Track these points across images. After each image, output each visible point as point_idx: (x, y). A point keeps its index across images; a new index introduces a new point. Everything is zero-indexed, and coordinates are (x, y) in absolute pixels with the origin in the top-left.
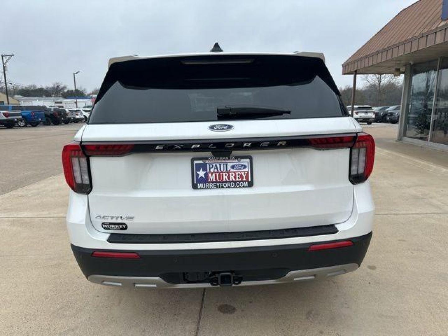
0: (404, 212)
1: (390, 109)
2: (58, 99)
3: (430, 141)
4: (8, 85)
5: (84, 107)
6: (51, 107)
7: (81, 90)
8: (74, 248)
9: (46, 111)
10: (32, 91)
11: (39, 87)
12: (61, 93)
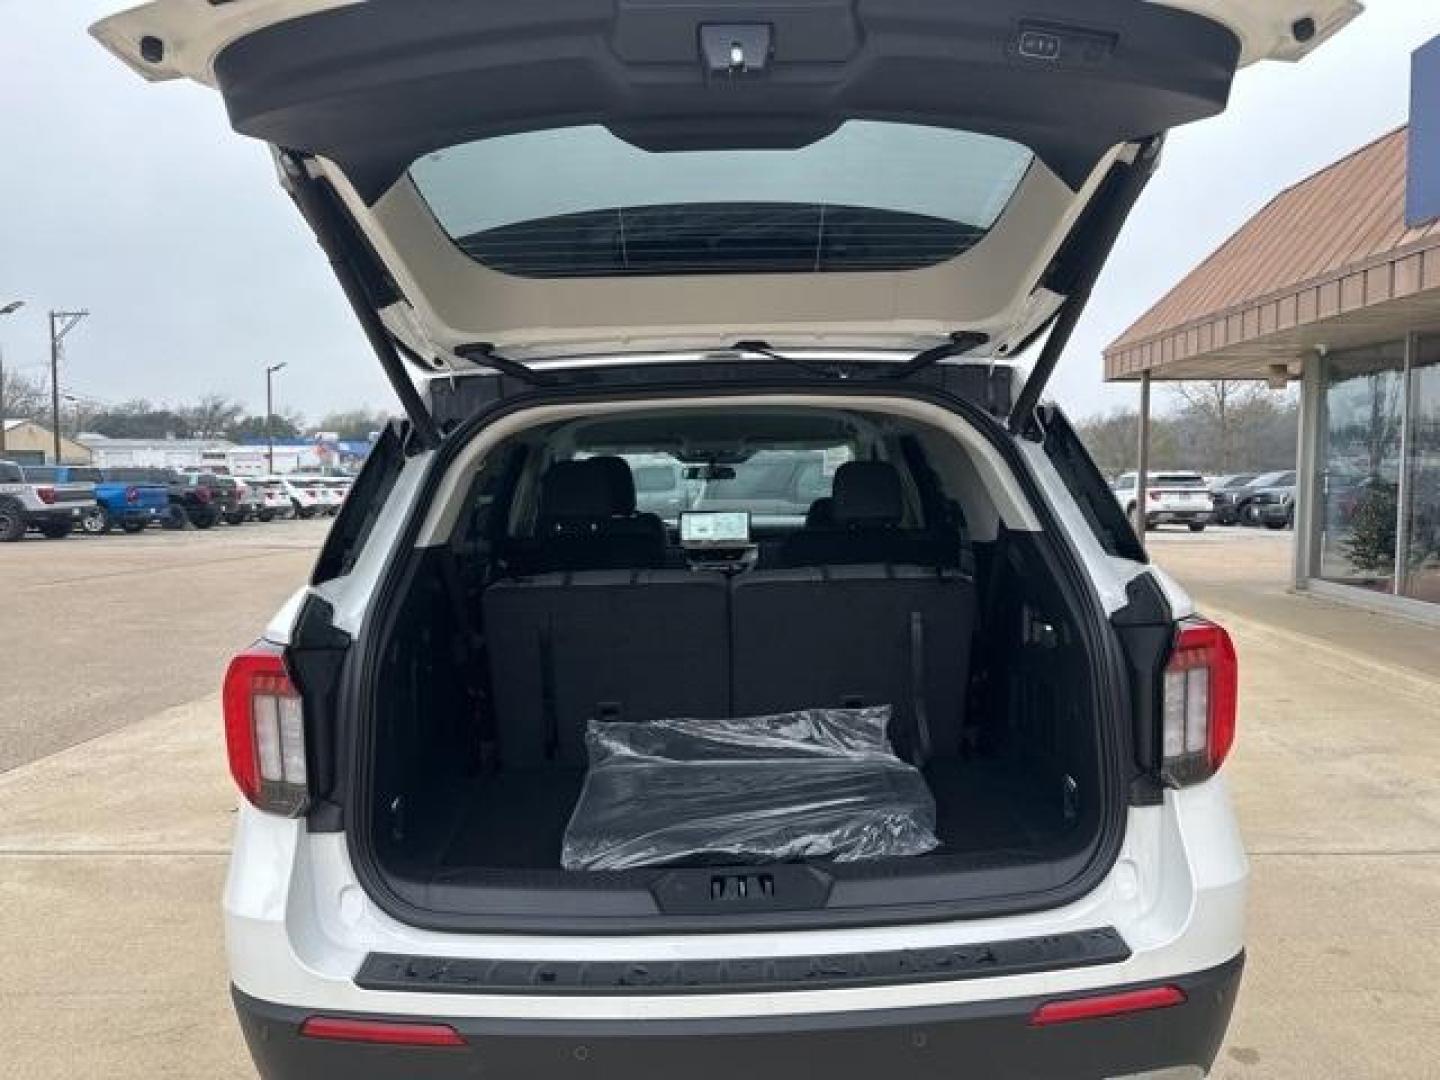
0: (1338, 847)
1: (1262, 482)
2: (214, 446)
3: (1402, 593)
4: (63, 402)
5: (294, 472)
6: (188, 474)
7: (286, 418)
8: (246, 1004)
9: (174, 483)
10: (136, 419)
11: (156, 407)
12: (225, 425)
